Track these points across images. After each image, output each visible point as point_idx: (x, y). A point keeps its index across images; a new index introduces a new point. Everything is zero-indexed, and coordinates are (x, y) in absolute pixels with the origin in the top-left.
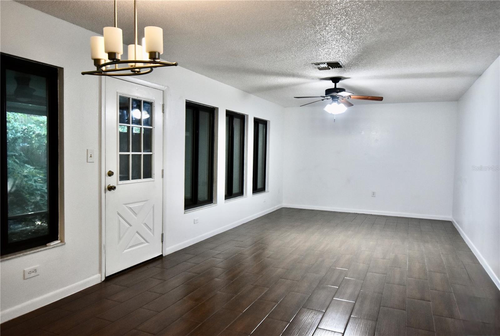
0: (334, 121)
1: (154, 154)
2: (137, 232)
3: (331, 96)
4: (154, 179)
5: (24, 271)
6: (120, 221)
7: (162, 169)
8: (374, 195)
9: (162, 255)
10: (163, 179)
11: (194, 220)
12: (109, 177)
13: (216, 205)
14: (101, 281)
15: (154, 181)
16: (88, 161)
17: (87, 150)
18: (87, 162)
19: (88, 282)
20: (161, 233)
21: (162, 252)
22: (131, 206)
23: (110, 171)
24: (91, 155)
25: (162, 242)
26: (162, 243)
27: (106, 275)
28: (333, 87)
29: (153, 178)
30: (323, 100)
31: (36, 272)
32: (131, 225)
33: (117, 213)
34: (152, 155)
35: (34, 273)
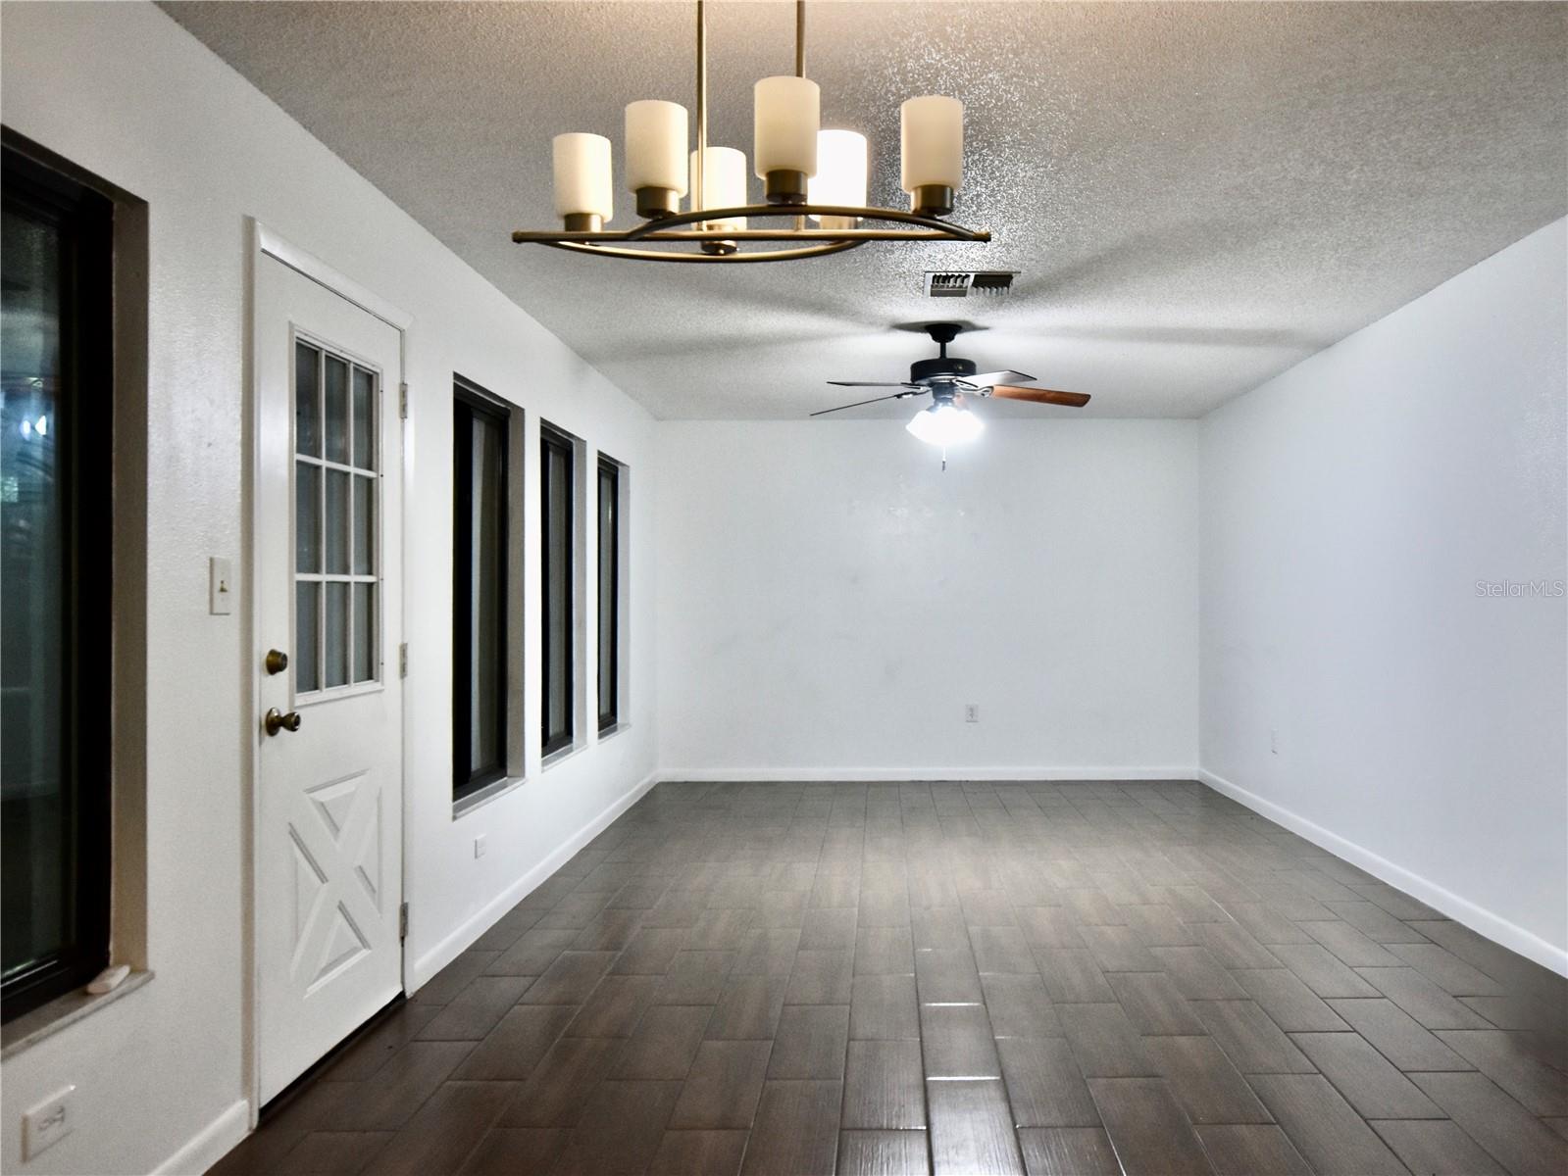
0: (944, 468)
1: (380, 582)
2: (342, 908)
3: (931, 385)
4: (383, 684)
5: (25, 1120)
6: (297, 863)
7: (399, 643)
8: (972, 715)
9: (402, 995)
10: (403, 684)
11: (476, 842)
12: (271, 677)
13: (524, 780)
14: (250, 1129)
15: (380, 691)
16: (215, 612)
17: (211, 560)
18: (212, 613)
19: (214, 1140)
20: (400, 903)
21: (403, 983)
22: (323, 796)
23: (273, 653)
24: (222, 582)
25: (403, 938)
26: (403, 945)
27: (262, 1100)
28: (937, 356)
29: (377, 681)
30: (899, 396)
31: (62, 1119)
32: (323, 878)
33: (289, 828)
34: (375, 587)
35: (57, 1124)
